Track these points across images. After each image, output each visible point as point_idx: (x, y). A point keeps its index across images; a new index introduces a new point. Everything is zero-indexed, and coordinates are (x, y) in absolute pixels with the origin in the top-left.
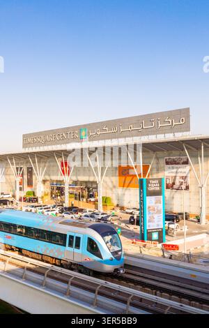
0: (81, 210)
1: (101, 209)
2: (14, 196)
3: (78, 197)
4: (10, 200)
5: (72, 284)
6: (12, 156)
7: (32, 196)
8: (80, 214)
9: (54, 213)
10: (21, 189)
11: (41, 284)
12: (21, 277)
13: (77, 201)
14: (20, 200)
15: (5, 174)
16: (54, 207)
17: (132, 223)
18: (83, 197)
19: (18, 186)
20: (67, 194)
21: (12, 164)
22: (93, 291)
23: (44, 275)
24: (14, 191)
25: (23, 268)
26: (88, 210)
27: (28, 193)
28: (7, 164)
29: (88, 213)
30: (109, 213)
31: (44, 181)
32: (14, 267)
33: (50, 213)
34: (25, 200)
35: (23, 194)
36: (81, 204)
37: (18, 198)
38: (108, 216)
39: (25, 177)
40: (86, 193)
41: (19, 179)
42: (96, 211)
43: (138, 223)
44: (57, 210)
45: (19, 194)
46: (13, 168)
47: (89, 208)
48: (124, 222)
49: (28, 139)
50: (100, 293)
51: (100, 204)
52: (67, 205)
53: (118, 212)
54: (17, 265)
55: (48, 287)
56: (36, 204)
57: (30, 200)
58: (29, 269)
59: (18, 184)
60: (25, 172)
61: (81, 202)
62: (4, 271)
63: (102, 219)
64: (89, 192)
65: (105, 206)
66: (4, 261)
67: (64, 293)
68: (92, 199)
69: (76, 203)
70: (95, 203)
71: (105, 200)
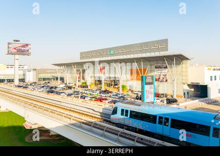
0: (111, 92)
1: (121, 92)
2: (75, 85)
3: (109, 85)
4: (73, 86)
5: (106, 131)
6: (74, 64)
7: (85, 85)
8: (110, 94)
9: (96, 93)
10: (79, 81)
11: (89, 131)
12: (79, 127)
13: (109, 88)
14: (79, 87)
15: (71, 73)
16: (97, 90)
17: (137, 99)
18: (111, 85)
19: (78, 79)
20: (103, 84)
21: (75, 68)
22: (117, 135)
23: (91, 126)
24: (76, 82)
25: (80, 122)
26: (114, 92)
27: (83, 83)
28: (72, 68)
29: (114, 94)
30: (125, 93)
31: (91, 77)
32: (75, 122)
33: (94, 94)
34: (81, 87)
35: (80, 84)
36: (111, 89)
37: (77, 86)
38: (125, 95)
39: (81, 74)
40: (113, 83)
41: (78, 76)
42: (119, 93)
43: (140, 99)
44: (98, 92)
45: (78, 84)
46: (75, 70)
47: (115, 91)
48: (133, 98)
49: (83, 55)
50: (120, 136)
51: (121, 89)
52: (103, 89)
53: (130, 93)
54: (77, 121)
55: (93, 132)
56: (87, 89)
57: (84, 87)
58: (83, 123)
59: (77, 78)
60: (81, 72)
61: (111, 88)
62: (70, 124)
63: (122, 97)
64: (115, 82)
65: (123, 90)
66: (70, 119)
67: (102, 135)
68: (117, 87)
69: (108, 89)
70: (118, 88)
71: (123, 87)
